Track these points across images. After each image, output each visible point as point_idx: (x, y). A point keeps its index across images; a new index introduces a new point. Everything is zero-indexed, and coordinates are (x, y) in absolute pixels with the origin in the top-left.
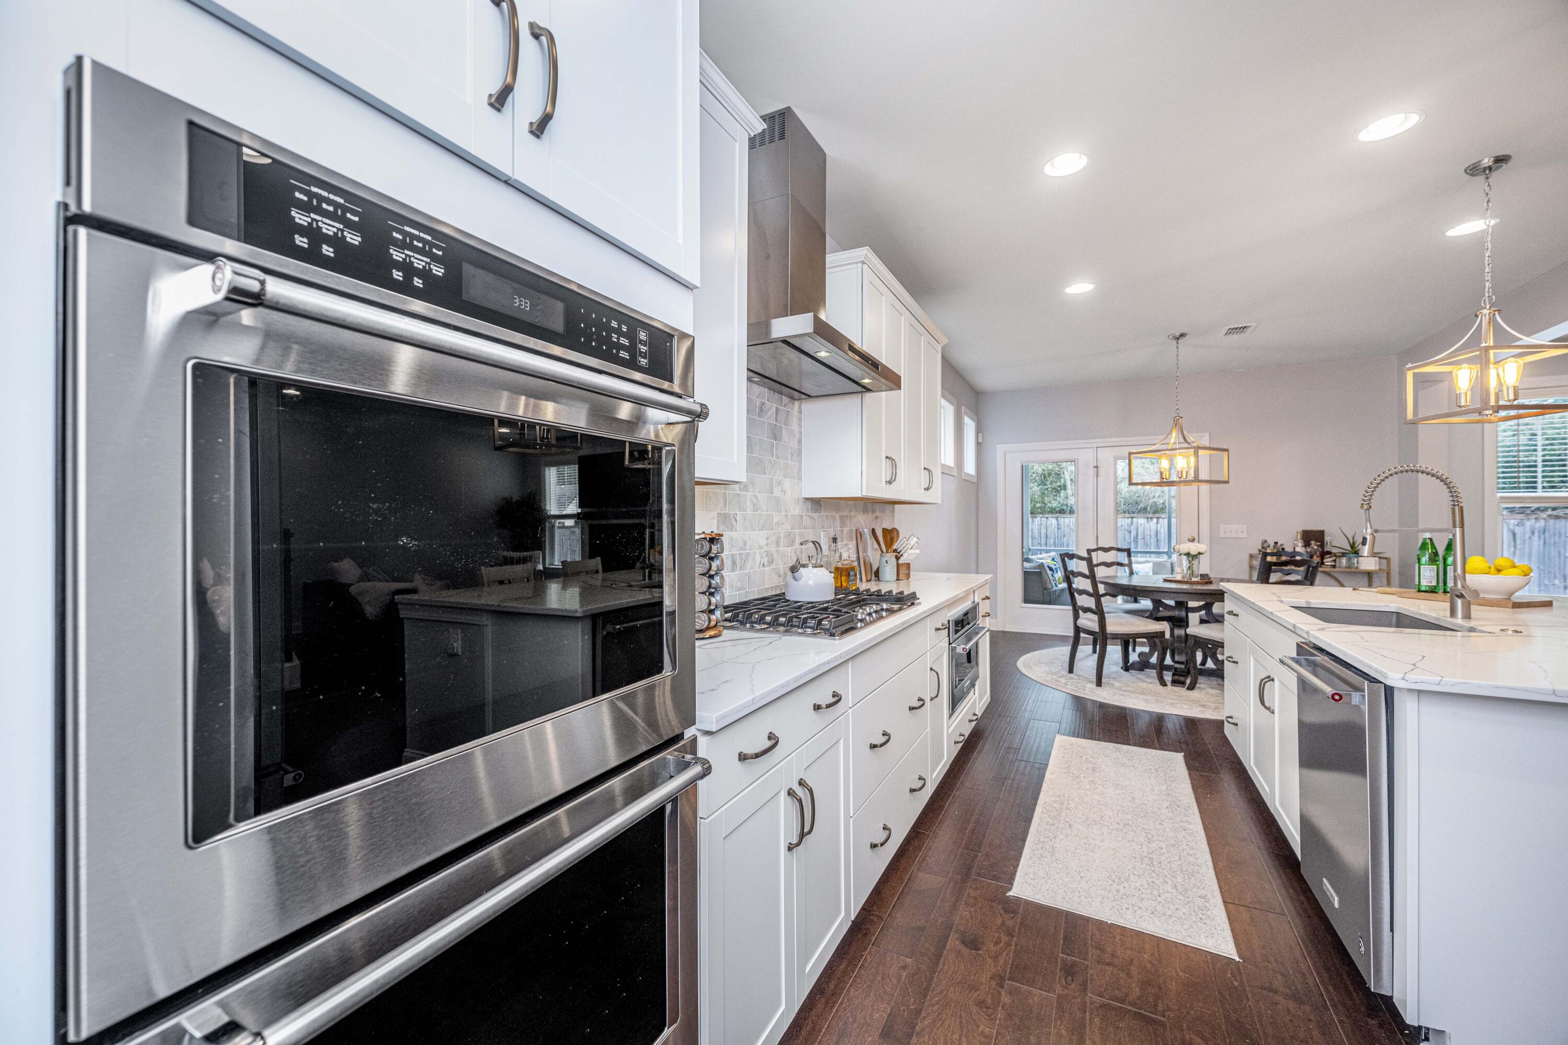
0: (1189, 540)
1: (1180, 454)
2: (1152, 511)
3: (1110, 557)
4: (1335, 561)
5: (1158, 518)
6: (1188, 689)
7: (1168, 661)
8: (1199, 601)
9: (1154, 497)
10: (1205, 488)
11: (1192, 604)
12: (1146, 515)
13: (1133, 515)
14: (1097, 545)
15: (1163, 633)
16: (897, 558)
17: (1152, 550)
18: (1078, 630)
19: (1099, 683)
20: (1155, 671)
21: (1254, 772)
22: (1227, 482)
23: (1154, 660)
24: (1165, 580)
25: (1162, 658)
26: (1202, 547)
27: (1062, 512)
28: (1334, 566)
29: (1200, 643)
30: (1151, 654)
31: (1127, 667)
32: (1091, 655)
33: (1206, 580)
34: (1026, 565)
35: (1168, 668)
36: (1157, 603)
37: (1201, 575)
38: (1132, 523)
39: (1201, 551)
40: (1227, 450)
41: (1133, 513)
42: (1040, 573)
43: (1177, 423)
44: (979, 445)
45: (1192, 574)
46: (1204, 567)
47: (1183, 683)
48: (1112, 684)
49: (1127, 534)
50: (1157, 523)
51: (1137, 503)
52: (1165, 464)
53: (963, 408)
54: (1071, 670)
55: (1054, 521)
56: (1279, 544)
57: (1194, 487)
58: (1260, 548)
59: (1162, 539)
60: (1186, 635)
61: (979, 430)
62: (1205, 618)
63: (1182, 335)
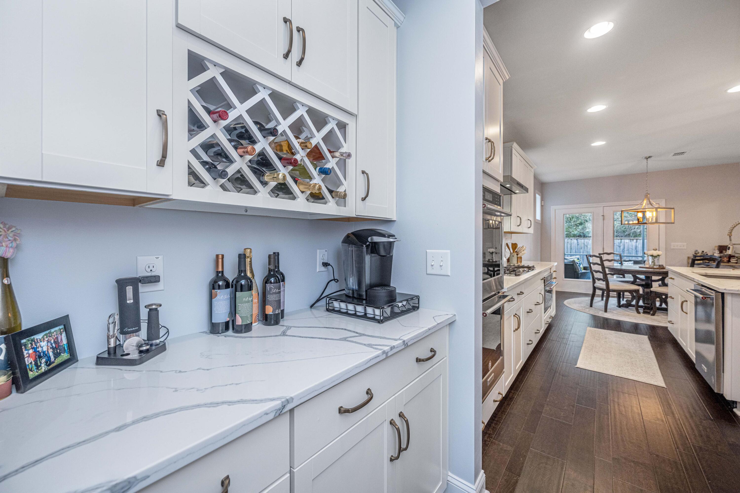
0: (654, 250)
1: (648, 211)
2: (633, 236)
3: (610, 257)
4: (737, 260)
5: (637, 240)
6: (651, 315)
7: (641, 303)
8: (659, 276)
9: (635, 228)
10: (662, 226)
11: (654, 278)
12: (629, 238)
13: (621, 238)
14: (603, 251)
15: (638, 290)
16: (517, 255)
17: (633, 255)
18: (595, 288)
19: (606, 311)
20: (634, 308)
21: (681, 341)
22: (674, 223)
23: (634, 303)
24: (640, 267)
25: (638, 302)
27: (580, 236)
28: (737, 263)
29: (659, 295)
30: (632, 300)
31: (620, 306)
32: (600, 301)
33: (662, 267)
34: (566, 261)
35: (641, 307)
36: (635, 278)
37: (659, 265)
38: (621, 242)
39: (659, 254)
40: (673, 208)
41: (622, 237)
42: (573, 265)
43: (646, 196)
44: (542, 206)
45: (654, 265)
46: (662, 261)
47: (649, 313)
48: (612, 312)
49: (618, 248)
50: (637, 242)
51: (624, 232)
52: (640, 215)
53: (537, 191)
54: (591, 306)
55: (575, 241)
56: (705, 252)
57: (657, 225)
58: (694, 254)
59: (640, 250)
60: (651, 291)
61: (542, 199)
62: (661, 285)
63: (649, 157)
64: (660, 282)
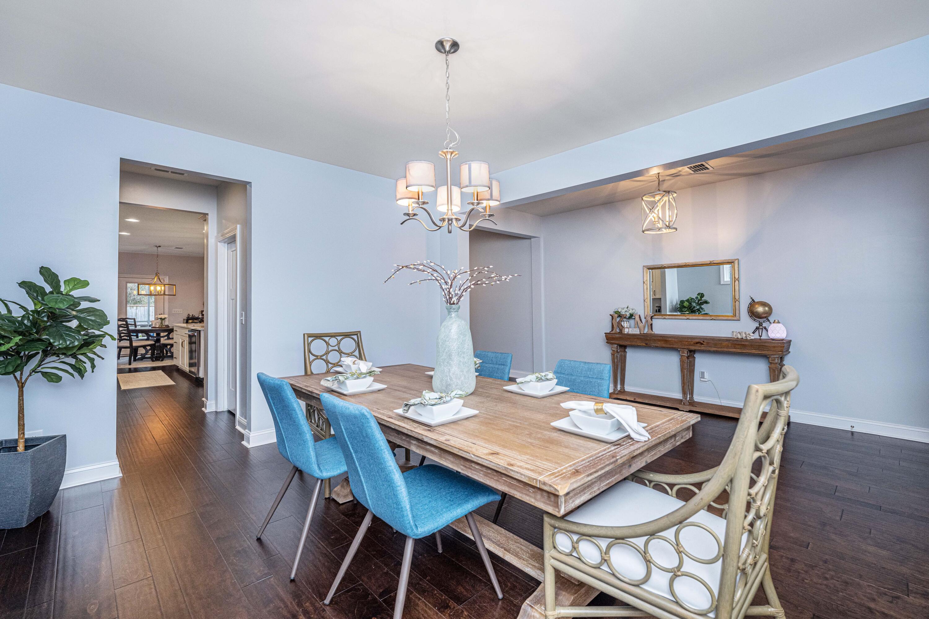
0: (160, 314)
1: (158, 285)
8: (165, 333)
10: (167, 297)
11: (162, 334)
22: (176, 295)
26: (166, 316)
29: (165, 345)
31: (135, 360)
33: (168, 326)
37: (166, 325)
40: (176, 285)
43: (157, 274)
45: (162, 325)
46: (166, 322)
52: (153, 288)
57: (163, 296)
58: (187, 317)
63: (160, 246)
64: (166, 338)
